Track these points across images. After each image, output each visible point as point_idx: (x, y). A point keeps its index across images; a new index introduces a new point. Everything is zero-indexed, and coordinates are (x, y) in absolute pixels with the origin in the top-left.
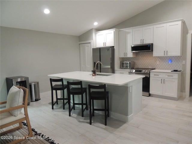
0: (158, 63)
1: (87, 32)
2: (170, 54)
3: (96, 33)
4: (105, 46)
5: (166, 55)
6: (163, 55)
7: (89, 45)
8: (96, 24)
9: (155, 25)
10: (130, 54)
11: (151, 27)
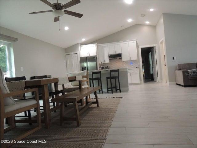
0: (124, 65)
1: (75, 45)
2: (132, 59)
3: (81, 47)
4: (89, 56)
5: (130, 60)
6: (128, 60)
7: (76, 55)
8: (84, 40)
9: (122, 42)
10: (107, 60)
11: (120, 43)
